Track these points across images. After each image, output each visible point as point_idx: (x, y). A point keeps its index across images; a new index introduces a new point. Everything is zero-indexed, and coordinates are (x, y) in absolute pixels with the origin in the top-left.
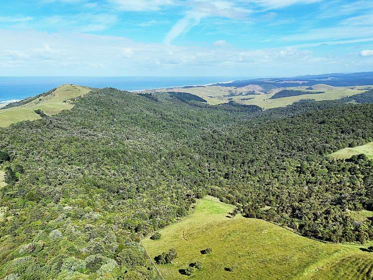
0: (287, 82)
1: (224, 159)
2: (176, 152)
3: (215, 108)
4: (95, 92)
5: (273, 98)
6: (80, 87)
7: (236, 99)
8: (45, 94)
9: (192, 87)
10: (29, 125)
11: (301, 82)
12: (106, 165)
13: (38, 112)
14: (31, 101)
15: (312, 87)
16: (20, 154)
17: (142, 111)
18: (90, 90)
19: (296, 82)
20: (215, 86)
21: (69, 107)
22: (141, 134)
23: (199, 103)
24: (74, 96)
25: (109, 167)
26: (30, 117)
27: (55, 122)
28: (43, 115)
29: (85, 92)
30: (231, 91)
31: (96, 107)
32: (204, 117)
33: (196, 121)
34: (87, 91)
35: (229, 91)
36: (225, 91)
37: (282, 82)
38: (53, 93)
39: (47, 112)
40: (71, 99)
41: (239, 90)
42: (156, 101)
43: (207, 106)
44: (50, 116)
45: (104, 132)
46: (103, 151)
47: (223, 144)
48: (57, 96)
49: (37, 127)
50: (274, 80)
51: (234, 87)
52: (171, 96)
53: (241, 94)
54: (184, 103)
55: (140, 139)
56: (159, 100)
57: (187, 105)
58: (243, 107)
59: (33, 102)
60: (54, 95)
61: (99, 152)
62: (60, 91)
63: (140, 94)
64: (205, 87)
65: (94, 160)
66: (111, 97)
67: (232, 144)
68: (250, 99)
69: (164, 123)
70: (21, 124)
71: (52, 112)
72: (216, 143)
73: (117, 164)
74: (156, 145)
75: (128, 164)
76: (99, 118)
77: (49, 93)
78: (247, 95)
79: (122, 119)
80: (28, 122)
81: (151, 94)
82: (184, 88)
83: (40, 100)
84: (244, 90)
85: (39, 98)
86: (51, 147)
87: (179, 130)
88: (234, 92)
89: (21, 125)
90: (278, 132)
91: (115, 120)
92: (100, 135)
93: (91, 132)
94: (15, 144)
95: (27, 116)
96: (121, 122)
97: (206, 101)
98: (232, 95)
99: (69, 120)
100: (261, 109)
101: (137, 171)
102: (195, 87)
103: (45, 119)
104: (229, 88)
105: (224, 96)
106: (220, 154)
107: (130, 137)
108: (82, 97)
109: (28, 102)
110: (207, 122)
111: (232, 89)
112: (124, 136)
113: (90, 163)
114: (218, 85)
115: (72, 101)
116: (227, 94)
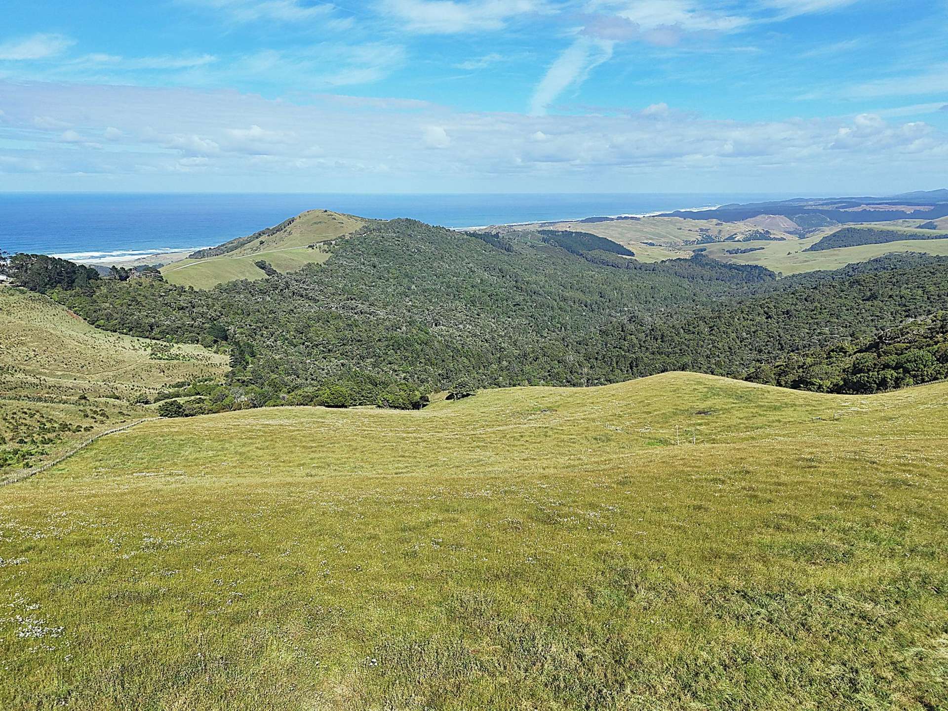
0: (868, 208)
1: (631, 368)
2: (533, 352)
3: (652, 269)
4: (374, 227)
5: (813, 248)
6: (342, 217)
7: (714, 251)
8: (273, 232)
9: (607, 219)
10: (248, 287)
11: (909, 210)
12: (390, 364)
13: (262, 265)
14: (243, 244)
15: (936, 222)
16: (242, 333)
17: (473, 272)
18: (363, 224)
19: (894, 208)
20: (666, 218)
21: (320, 257)
22: (464, 317)
23: (611, 257)
24: (331, 236)
25: (396, 367)
26: (247, 274)
27: (294, 287)
28: (271, 272)
29: (352, 227)
30: (707, 230)
31: (375, 260)
32: (619, 289)
33: (596, 297)
34: (360, 225)
35: (702, 230)
36: (691, 231)
37: (855, 209)
38: (288, 228)
39: (278, 266)
40: (325, 242)
41: (728, 228)
42: (508, 250)
43: (631, 265)
44: (284, 273)
45: (389, 308)
46: (387, 339)
47: (640, 341)
48: (296, 234)
49: (263, 292)
50: (832, 203)
51: (715, 221)
52: (544, 240)
53: (731, 238)
54: (573, 257)
55: (461, 326)
56: (515, 248)
57: (583, 260)
58: (724, 270)
59: (247, 246)
60: (290, 233)
61: (379, 340)
62: (303, 223)
63: (474, 235)
64: (638, 219)
65: (369, 353)
66: (407, 239)
67: (659, 341)
68: (752, 250)
69: (519, 298)
70: (235, 285)
71: (287, 267)
72: (625, 340)
73: (412, 364)
74: (493, 339)
75: (432, 364)
76: (379, 282)
77: (279, 229)
78: (746, 240)
79: (428, 285)
80: (245, 283)
81: (497, 235)
82: (582, 221)
83: (262, 243)
84: (742, 228)
85: (260, 239)
86: (292, 327)
87: (550, 313)
88: (713, 232)
89: (233, 288)
90: (769, 317)
91: (413, 287)
92: (382, 314)
93: (365, 307)
94: (232, 316)
95: (243, 273)
96: (424, 291)
97: (633, 254)
98: (709, 239)
99: (320, 283)
100: (771, 275)
101: (448, 378)
102: (612, 219)
103: (276, 278)
104: (703, 223)
105: (686, 242)
106: (624, 357)
107: (443, 320)
108: (347, 238)
109: (236, 248)
110: (625, 301)
111: (711, 225)
112: (429, 318)
113: (362, 358)
114: (678, 214)
115: (326, 246)
116: (696, 236)
